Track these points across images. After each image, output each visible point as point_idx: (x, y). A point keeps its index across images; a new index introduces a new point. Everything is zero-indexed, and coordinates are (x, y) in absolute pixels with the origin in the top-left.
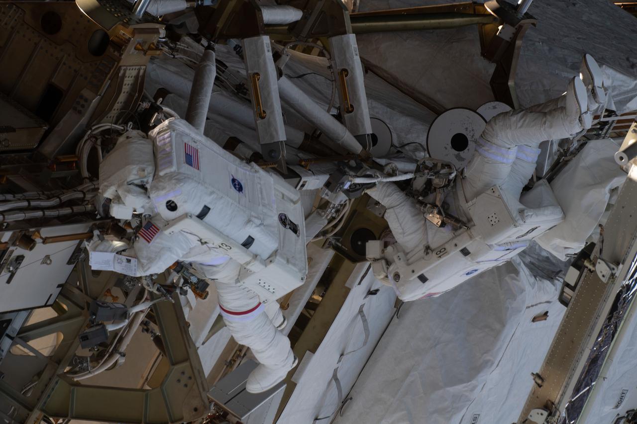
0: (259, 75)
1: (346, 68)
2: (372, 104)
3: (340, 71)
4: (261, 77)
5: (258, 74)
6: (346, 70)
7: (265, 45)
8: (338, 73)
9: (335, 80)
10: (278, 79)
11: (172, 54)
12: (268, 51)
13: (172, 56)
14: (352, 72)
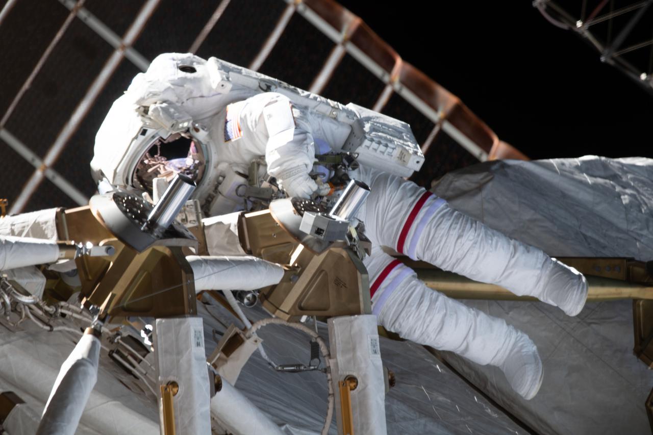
0: (178, 386)
1: (355, 374)
2: (425, 425)
3: (342, 379)
4: (181, 390)
5: (174, 384)
6: (352, 379)
7: (192, 334)
8: (339, 382)
9: (333, 394)
10: (212, 395)
11: (47, 324)
12: (198, 344)
13: (48, 328)
14: (364, 382)
